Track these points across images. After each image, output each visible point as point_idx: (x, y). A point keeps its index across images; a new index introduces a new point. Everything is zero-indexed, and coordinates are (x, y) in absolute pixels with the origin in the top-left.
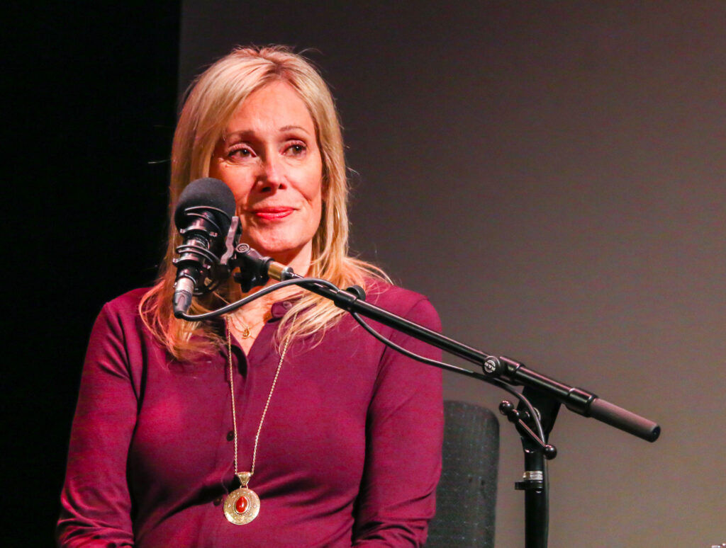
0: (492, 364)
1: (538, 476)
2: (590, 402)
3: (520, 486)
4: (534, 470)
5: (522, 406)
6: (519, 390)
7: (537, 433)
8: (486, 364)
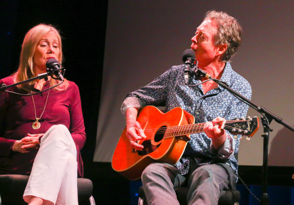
0: (259, 108)
1: (267, 134)
2: (281, 120)
3: (262, 136)
4: (266, 132)
5: (264, 118)
6: (264, 114)
7: (268, 124)
8: (258, 107)
